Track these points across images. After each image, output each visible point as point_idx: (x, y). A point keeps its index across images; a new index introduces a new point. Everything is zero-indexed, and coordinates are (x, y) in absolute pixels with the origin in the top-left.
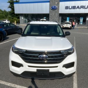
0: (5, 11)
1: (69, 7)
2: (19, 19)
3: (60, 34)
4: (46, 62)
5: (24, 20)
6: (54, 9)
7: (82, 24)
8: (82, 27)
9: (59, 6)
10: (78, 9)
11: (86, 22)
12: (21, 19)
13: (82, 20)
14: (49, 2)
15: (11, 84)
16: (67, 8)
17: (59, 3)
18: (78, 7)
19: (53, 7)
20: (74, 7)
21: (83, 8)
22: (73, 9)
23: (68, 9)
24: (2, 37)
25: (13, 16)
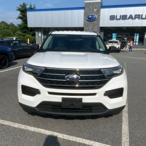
0: (12, 25)
1: (117, 16)
2: (35, 36)
3: (101, 50)
4: (77, 86)
5: (43, 38)
6: (91, 19)
7: (137, 44)
8: (138, 49)
9: (99, 15)
10: (130, 20)
11: (145, 42)
12: (38, 35)
13: (138, 37)
14: (83, 8)
15: (19, 125)
16: (112, 18)
17: (100, 10)
18: (131, 17)
19: (90, 17)
20: (124, 17)
21: (139, 19)
22: (123, 19)
23: (114, 19)
24: (6, 60)
25: (25, 32)
